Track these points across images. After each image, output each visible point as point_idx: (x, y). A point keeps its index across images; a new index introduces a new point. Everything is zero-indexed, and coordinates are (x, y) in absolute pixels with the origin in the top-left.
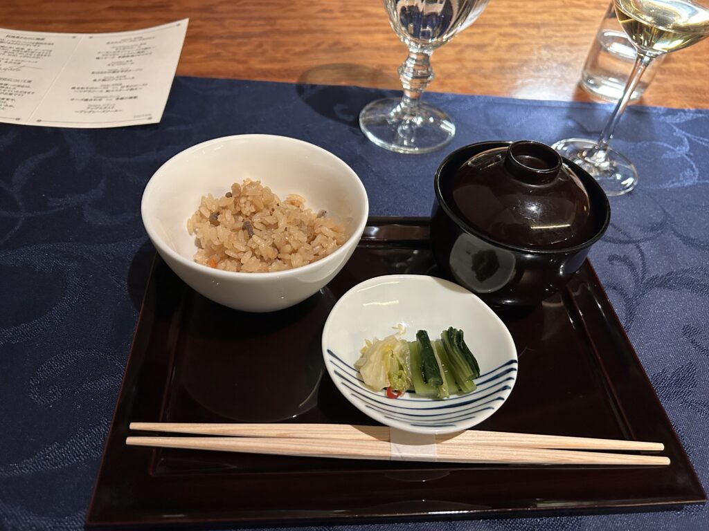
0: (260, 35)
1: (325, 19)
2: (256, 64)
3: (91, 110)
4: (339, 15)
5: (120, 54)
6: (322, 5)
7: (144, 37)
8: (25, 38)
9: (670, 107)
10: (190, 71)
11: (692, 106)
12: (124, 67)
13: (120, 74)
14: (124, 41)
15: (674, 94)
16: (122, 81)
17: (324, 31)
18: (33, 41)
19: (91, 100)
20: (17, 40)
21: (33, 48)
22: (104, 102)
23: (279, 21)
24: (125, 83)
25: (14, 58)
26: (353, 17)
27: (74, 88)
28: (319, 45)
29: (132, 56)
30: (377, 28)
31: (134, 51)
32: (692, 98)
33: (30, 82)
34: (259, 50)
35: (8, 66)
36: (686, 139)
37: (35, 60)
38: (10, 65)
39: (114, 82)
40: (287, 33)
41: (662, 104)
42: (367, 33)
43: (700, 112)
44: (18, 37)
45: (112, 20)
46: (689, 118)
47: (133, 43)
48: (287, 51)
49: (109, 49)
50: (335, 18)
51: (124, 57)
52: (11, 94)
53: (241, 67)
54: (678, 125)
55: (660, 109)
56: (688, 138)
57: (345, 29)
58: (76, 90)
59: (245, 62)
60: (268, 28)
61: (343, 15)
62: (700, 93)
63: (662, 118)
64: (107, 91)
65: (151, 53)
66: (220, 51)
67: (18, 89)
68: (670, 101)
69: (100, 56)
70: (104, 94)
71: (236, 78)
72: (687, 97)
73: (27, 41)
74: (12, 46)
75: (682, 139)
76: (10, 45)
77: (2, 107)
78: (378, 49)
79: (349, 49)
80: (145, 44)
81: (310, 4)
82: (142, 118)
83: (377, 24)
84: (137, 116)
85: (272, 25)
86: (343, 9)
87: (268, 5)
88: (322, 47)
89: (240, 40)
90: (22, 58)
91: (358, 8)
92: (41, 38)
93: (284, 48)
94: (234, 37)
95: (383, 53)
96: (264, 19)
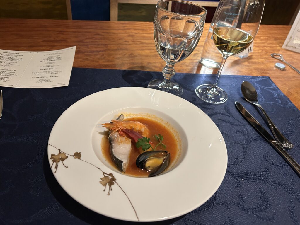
0: (102, 51)
1: (126, 45)
2: (102, 62)
3: (40, 81)
4: (131, 43)
5: (50, 59)
6: (125, 39)
7: (59, 53)
8: (11, 53)
9: (253, 76)
10: (77, 66)
11: (260, 75)
12: (52, 64)
13: (51, 67)
14: (51, 54)
15: (254, 71)
16: (51, 70)
17: (127, 49)
18: (14, 54)
19: (40, 77)
20: (8, 54)
21: (14, 57)
22: (45, 78)
23: (109, 46)
24: (53, 71)
25: (8, 61)
26: (137, 44)
27: (33, 73)
28: (125, 55)
29: (55, 60)
30: (146, 48)
31: (55, 58)
32: (260, 72)
33: (15, 71)
34: (103, 57)
35: (5, 64)
36: (259, 87)
37: (16, 62)
38: (6, 64)
39: (49, 70)
40: (113, 50)
41: (250, 75)
42: (143, 50)
43: (263, 77)
44: (8, 53)
45: (45, 46)
46: (260, 80)
47: (54, 55)
48: (113, 57)
49: (45, 57)
50: (130, 44)
51: (51, 61)
52: (8, 76)
53: (97, 64)
54: (256, 82)
55: (249, 77)
56: (259, 86)
57: (134, 48)
58: (34, 74)
59: (98, 62)
60: (105, 48)
61: (133, 43)
62: (263, 70)
63: (250, 80)
64: (46, 74)
65: (62, 59)
66: (88, 57)
67: (11, 74)
68: (253, 73)
69: (42, 60)
70: (45, 75)
71: (95, 68)
72: (259, 72)
73: (12, 54)
74: (6, 56)
75: (258, 87)
76: (5, 56)
77: (5, 81)
78: (147, 56)
79: (136, 56)
80: (59, 55)
81: (120, 39)
82: (61, 84)
83: (146, 47)
84: (59, 84)
85: (107, 47)
86: (133, 41)
87: (104, 39)
88: (126, 56)
89: (95, 53)
90: (11, 61)
91: (138, 40)
92: (17, 53)
93: (112, 56)
94: (93, 52)
95: (149, 58)
96: (104, 45)
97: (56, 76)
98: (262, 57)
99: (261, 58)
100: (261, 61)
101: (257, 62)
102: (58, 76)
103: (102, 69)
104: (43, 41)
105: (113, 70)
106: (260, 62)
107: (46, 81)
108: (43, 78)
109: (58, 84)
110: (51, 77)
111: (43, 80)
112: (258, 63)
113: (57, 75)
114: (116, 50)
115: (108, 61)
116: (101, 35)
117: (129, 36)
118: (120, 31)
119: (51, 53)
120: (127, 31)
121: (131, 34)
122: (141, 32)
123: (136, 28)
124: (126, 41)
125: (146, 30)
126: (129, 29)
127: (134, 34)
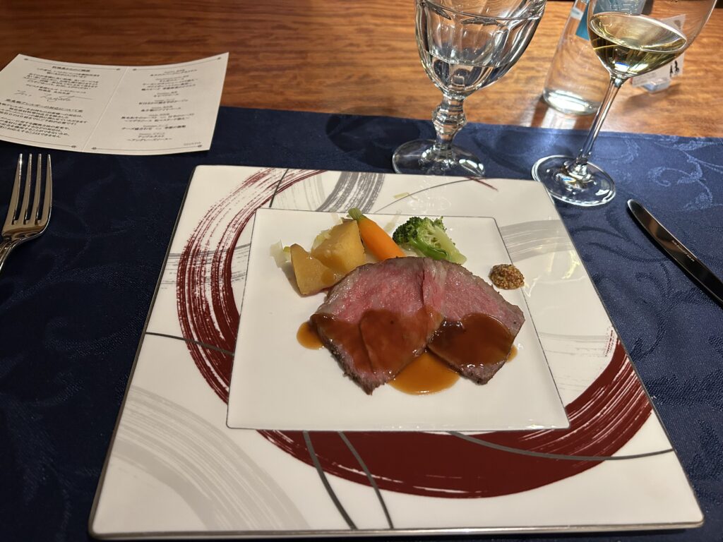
0: (293, 68)
1: (352, 52)
2: (293, 95)
3: (142, 138)
4: (366, 48)
5: (165, 86)
6: (349, 39)
7: (186, 70)
8: (71, 69)
9: (682, 135)
10: (230, 102)
11: (702, 135)
12: (170, 98)
13: (166, 105)
14: (168, 73)
15: (686, 124)
16: (169, 111)
17: (353, 64)
18: (79, 72)
19: (142, 129)
20: (63, 71)
21: (78, 78)
22: (154, 130)
23: (309, 55)
24: (172, 113)
25: (63, 88)
26: (379, 51)
27: (123, 118)
28: (350, 77)
29: (177, 88)
30: (404, 61)
31: (178, 82)
32: (702, 127)
33: (80, 111)
34: (294, 82)
35: (58, 95)
36: (699, 165)
37: (83, 90)
38: (60, 95)
39: (162, 112)
40: (318, 66)
41: (673, 133)
42: (394, 66)
43: (710, 140)
44: (64, 68)
45: (153, 53)
46: (700, 146)
47: (175, 76)
48: (320, 83)
49: (153, 80)
51: (168, 88)
52: (64, 123)
53: (280, 98)
54: (690, 152)
55: (673, 138)
56: (699, 163)
57: (372, 62)
58: (126, 119)
59: (282, 93)
60: (300, 61)
61: (369, 49)
62: (708, 123)
63: (675, 146)
64: (156, 121)
65: (194, 85)
66: (257, 83)
67: (72, 118)
68: (681, 130)
69: (145, 87)
70: (153, 123)
72: (697, 126)
73: (73, 72)
74: (60, 77)
75: (695, 166)
76: (57, 76)
77: (57, 135)
78: (405, 81)
79: (378, 81)
80: (187, 76)
81: (338, 38)
82: (192, 145)
83: (402, 58)
84: (187, 144)
85: (304, 58)
86: (369, 43)
87: (298, 39)
88: (353, 79)
89: (275, 73)
90: (70, 89)
91: (383, 43)
92: (86, 69)
93: (318, 80)
94: (269, 69)
95: (410, 86)
96: (296, 52)
97: (179, 127)
98: (704, 89)
99: (703, 92)
100: (703, 99)
101: (692, 101)
102: (183, 126)
103: (293, 112)
104: (149, 42)
105: (321, 114)
106: (701, 100)
107: (156, 137)
108: (147, 131)
109: (185, 144)
110: (167, 128)
111: (148, 135)
112: (697, 105)
113: (181, 123)
114: (328, 65)
115: (308, 92)
116: (290, 29)
117: (361, 31)
118: (336, 19)
119: (167, 70)
120: (355, 19)
121: (364, 26)
122: (390, 22)
123: (378, 12)
124: (351, 45)
125: (401, 17)
126: (362, 14)
127: (372, 27)
